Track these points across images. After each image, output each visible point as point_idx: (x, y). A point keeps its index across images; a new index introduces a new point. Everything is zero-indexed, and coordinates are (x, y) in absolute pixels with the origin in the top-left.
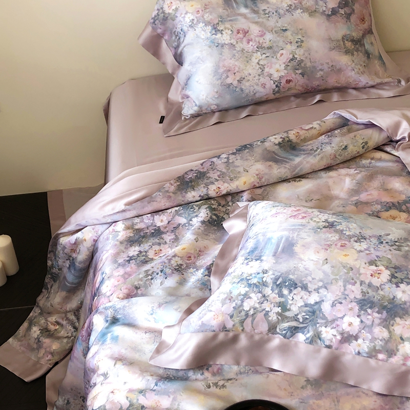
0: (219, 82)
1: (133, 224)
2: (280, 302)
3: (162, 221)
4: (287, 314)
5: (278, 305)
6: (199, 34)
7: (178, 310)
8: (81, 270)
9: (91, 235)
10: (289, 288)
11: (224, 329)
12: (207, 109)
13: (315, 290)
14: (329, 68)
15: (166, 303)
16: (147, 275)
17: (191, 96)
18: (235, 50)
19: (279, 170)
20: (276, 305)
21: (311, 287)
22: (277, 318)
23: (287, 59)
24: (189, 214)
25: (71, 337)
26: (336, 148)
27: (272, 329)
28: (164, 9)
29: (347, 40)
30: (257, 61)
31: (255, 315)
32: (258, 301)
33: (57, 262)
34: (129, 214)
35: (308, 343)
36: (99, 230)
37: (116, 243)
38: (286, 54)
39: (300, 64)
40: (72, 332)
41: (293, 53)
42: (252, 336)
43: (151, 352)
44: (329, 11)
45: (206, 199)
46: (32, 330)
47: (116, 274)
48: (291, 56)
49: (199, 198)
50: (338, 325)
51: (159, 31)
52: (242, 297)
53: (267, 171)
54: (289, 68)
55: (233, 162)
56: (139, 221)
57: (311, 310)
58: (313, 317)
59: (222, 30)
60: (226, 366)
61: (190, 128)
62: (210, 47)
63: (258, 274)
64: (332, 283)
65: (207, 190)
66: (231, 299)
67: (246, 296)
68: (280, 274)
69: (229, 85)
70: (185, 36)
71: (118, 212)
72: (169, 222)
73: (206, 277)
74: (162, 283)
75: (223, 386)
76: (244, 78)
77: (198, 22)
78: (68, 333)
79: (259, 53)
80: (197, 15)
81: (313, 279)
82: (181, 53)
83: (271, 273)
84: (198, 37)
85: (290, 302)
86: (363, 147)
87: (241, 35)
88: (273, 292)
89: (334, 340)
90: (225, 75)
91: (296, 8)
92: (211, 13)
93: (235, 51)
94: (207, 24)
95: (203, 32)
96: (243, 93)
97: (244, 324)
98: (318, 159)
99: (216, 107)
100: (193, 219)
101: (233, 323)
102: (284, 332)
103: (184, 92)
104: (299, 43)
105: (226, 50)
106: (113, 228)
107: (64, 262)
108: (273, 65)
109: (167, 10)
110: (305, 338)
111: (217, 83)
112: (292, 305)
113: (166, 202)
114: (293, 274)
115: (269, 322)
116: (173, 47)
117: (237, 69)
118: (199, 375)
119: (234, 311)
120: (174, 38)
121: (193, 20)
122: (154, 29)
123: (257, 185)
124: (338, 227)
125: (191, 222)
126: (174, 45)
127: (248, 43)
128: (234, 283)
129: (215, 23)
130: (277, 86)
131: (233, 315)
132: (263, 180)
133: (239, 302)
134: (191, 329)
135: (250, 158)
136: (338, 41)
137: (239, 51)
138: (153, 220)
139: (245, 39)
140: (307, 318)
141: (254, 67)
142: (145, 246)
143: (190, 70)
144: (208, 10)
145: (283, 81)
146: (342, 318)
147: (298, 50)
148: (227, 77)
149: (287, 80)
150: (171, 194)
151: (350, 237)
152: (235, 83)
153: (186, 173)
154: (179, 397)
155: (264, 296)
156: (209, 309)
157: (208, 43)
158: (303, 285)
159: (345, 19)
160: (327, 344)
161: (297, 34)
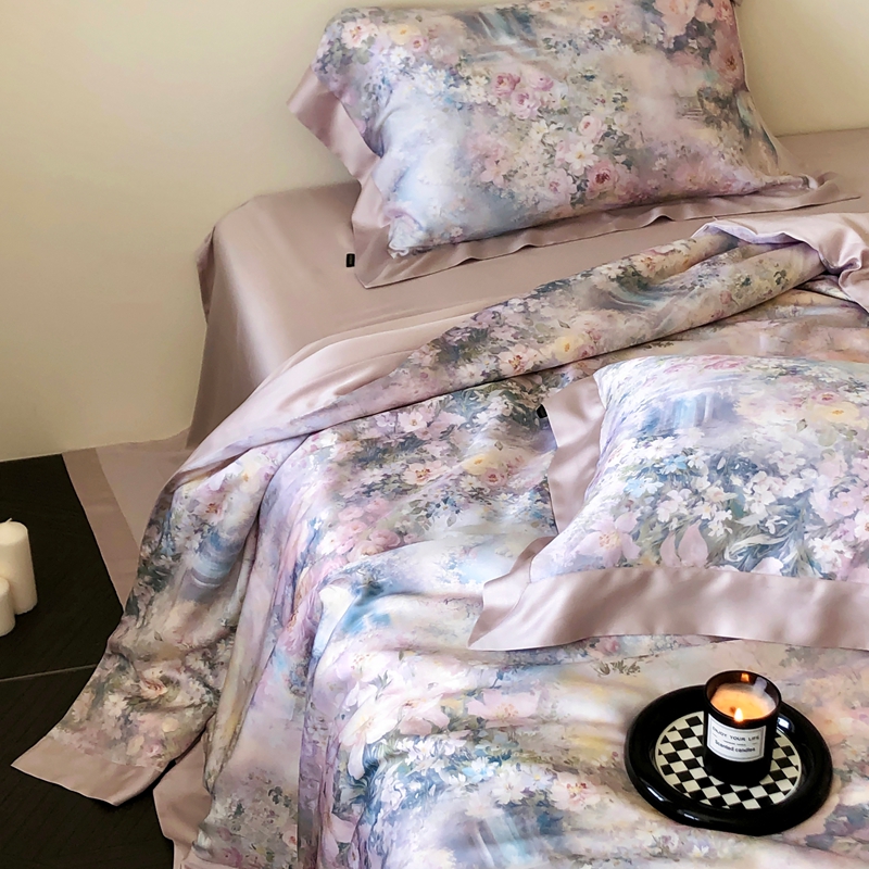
0: (468, 178)
1: (356, 432)
2: (729, 501)
3: (414, 423)
4: (745, 521)
5: (726, 506)
6: (421, 86)
7: (507, 554)
8: (230, 548)
9: (258, 466)
10: (742, 475)
11: (623, 562)
12: (443, 234)
13: (792, 473)
14: (677, 151)
15: (478, 545)
16: (418, 510)
17: (409, 211)
18: (497, 115)
19: (628, 324)
20: (721, 507)
21: (784, 468)
22: (726, 530)
23: (598, 134)
24: (468, 407)
25: (200, 705)
26: (730, 282)
27: (716, 556)
28: (343, 42)
29: (707, 98)
30: (540, 137)
31: (681, 531)
32: (686, 503)
33: (173, 540)
34: (345, 414)
35: (787, 575)
36: (277, 454)
37: (330, 465)
38: (595, 123)
39: (623, 143)
40: (203, 695)
41: (609, 122)
42: (677, 573)
43: (467, 631)
44: (669, 42)
45: (496, 380)
46: (106, 702)
47: (344, 517)
48: (605, 128)
49: (482, 379)
50: (845, 532)
51: (334, 86)
52: (652, 499)
53: (605, 325)
54: (602, 150)
55: (536, 311)
56: (366, 426)
57: (790, 508)
58: (796, 522)
59: (468, 78)
60: (629, 638)
61: (413, 271)
62: (445, 110)
63: (676, 457)
64: (823, 458)
65: (496, 361)
66: (630, 505)
67: (660, 496)
68: (718, 452)
69: (488, 186)
70: (391, 92)
71: (323, 410)
72: (429, 425)
73: (539, 503)
74: (450, 522)
75: (634, 668)
76: (516, 172)
77: (419, 63)
78: (192, 699)
79: (543, 122)
80: (416, 50)
81: (785, 455)
82: (381, 127)
83: (700, 452)
84: (419, 91)
85: (749, 499)
86: (778, 282)
87: (505, 87)
88: (712, 483)
89: (839, 562)
90: (479, 166)
91: (608, 36)
92: (443, 45)
93: (496, 118)
94: (437, 65)
95: (430, 83)
96: (514, 202)
97: (662, 549)
98: (699, 302)
99: (460, 232)
100: (478, 415)
101: (639, 549)
102: (740, 558)
103: (391, 205)
104: (620, 104)
105: (478, 115)
106: (313, 443)
107: (188, 538)
108: (571, 146)
109: (350, 43)
110: (782, 566)
111: (464, 181)
112: (753, 504)
113: (420, 386)
114: (747, 450)
115: (709, 542)
116: (361, 118)
117: (501, 154)
118: (579, 656)
119: (639, 525)
120: (364, 99)
121: (408, 59)
122: (324, 82)
123: (591, 354)
124: (807, 373)
125: (474, 421)
126: (363, 114)
127: (522, 102)
128: (630, 478)
129: (454, 65)
130: (579, 188)
131: (639, 532)
132: (601, 342)
133: (648, 509)
134: (555, 570)
135: (568, 303)
136: (690, 99)
137: (504, 118)
138: (396, 422)
139: (514, 96)
140: (784, 526)
141: (535, 149)
142: (393, 467)
143: (404, 160)
144: (436, 40)
145: (592, 178)
146: (852, 517)
147: (619, 114)
148: (484, 169)
149: (598, 176)
150: (427, 371)
151: (835, 386)
152: (499, 181)
153: (447, 333)
154: (552, 692)
155: (696, 493)
156: (587, 528)
157: (441, 103)
158: (769, 466)
159: (700, 58)
160: (827, 572)
161: (614, 85)
